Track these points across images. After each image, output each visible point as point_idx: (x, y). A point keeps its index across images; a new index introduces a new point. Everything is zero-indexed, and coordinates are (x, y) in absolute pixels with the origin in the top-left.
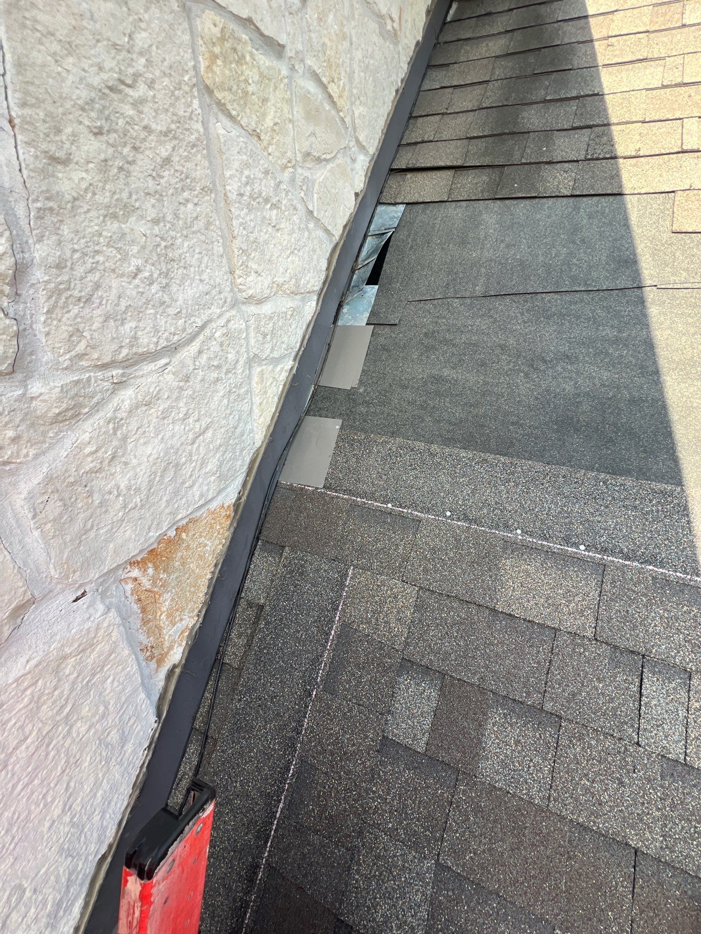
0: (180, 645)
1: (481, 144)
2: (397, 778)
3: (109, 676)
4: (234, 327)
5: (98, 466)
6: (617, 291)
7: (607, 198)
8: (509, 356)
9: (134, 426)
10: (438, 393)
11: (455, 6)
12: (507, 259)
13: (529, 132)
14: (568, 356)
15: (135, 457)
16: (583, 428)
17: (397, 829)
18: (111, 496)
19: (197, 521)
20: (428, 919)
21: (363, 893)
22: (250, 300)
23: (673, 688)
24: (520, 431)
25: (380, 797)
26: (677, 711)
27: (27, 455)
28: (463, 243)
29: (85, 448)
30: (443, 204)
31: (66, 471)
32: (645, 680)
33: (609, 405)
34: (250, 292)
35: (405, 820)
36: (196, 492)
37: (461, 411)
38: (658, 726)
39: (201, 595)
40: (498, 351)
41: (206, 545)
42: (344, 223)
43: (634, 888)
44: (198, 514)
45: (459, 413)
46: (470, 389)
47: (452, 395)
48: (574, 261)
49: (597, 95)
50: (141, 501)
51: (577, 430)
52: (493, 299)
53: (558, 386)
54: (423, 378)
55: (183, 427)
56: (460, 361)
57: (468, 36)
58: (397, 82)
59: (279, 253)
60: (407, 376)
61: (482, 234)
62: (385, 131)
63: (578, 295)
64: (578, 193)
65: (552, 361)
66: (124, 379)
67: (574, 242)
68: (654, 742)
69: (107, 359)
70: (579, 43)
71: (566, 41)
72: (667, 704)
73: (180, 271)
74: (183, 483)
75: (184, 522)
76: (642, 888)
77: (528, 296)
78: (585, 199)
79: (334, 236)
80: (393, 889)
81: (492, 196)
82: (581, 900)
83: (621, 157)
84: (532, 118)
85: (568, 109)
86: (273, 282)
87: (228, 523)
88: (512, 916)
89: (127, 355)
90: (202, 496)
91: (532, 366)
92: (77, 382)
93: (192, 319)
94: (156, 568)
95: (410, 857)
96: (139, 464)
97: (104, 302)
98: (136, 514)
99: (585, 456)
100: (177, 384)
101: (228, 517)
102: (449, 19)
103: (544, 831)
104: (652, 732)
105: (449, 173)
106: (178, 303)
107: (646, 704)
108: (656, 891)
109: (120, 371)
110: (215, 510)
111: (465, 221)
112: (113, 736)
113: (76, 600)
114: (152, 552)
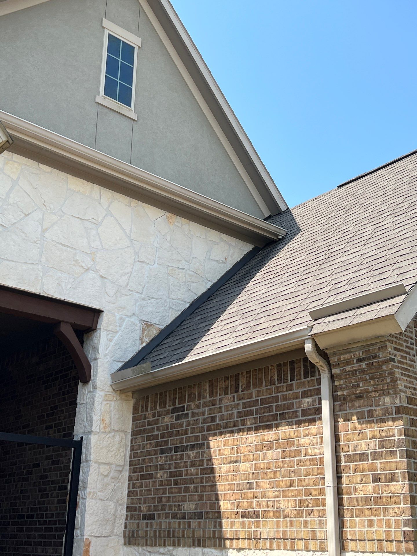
0: (145, 343)
19: (154, 326)
22: (171, 298)
39: (151, 338)
41: (154, 331)
42: (202, 293)
69: (149, 296)
74: (153, 317)
75: (152, 324)
79: (198, 295)
86: (178, 298)
87: (159, 331)
90: (155, 322)
94: (146, 326)
110: (157, 327)
112: (134, 343)
113: (137, 319)
114: (146, 323)
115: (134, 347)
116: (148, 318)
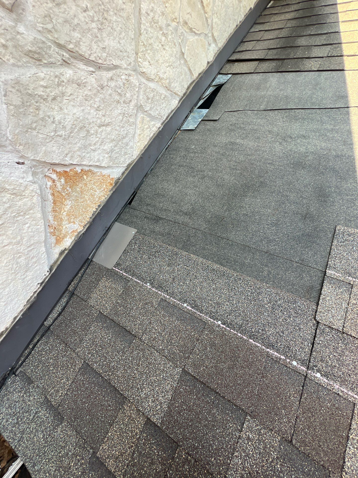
0: (71, 238)
1: (275, 51)
2: (170, 324)
3: (27, 223)
4: (132, 80)
5: (45, 97)
6: (336, 109)
7: (336, 72)
8: (273, 135)
9: (69, 90)
10: (232, 149)
11: (272, 2)
12: (279, 95)
13: (299, 47)
14: (304, 136)
15: (67, 109)
16: (307, 167)
17: (164, 350)
18: (49, 120)
19: (94, 174)
20: (171, 400)
21: (137, 381)
23: (341, 292)
24: (273, 167)
25: (159, 333)
26: (342, 304)
27: (8, 60)
28: (258, 89)
29: (40, 81)
30: (251, 74)
31: (28, 85)
32: (324, 287)
33: (323, 157)
34: (144, 70)
35: (170, 345)
36: (96, 156)
37: (242, 157)
38: (328, 311)
39: (88, 217)
40: (267, 133)
41: (96, 191)
42: (200, 72)
43: (301, 398)
44: (95, 170)
45: (242, 158)
46: (250, 148)
47: (239, 150)
48: (315, 96)
49: (337, 32)
50: (65, 135)
51: (303, 168)
52: (269, 111)
53: (297, 148)
54: (226, 142)
55: (95, 113)
56: (246, 136)
57: (276, 12)
58: (237, 21)
59: (163, 61)
60: (217, 141)
61: (268, 85)
62: (228, 40)
63: (314, 110)
64: (321, 69)
65: (295, 138)
66: (69, 62)
67: (315, 89)
68: (325, 319)
70: (331, 13)
71: (325, 13)
72: (336, 300)
73: (109, 28)
74: (90, 145)
75: (87, 168)
76: (306, 399)
77: (287, 110)
78: (324, 72)
79: (193, 75)
80: (155, 380)
81: (276, 71)
82: (266, 401)
83: (346, 56)
84: (302, 41)
85: (321, 38)
86: (157, 75)
87: (111, 187)
88: (222, 405)
89: (73, 48)
90: (98, 160)
91: (284, 140)
92: (44, 42)
93: (111, 58)
94: (66, 182)
95: (168, 366)
96: (68, 115)
97: (66, 13)
98: (60, 140)
99: (306, 179)
100: (97, 86)
101: (111, 184)
102: (268, 7)
103: (251, 360)
104: (324, 313)
105: (256, 63)
106: (105, 44)
107: (323, 299)
108: (315, 402)
109: (68, 56)
110: (104, 175)
111: (260, 80)
112: (22, 260)
113: (18, 163)
114: (66, 172)
115: (26, 271)
116: (69, 152)
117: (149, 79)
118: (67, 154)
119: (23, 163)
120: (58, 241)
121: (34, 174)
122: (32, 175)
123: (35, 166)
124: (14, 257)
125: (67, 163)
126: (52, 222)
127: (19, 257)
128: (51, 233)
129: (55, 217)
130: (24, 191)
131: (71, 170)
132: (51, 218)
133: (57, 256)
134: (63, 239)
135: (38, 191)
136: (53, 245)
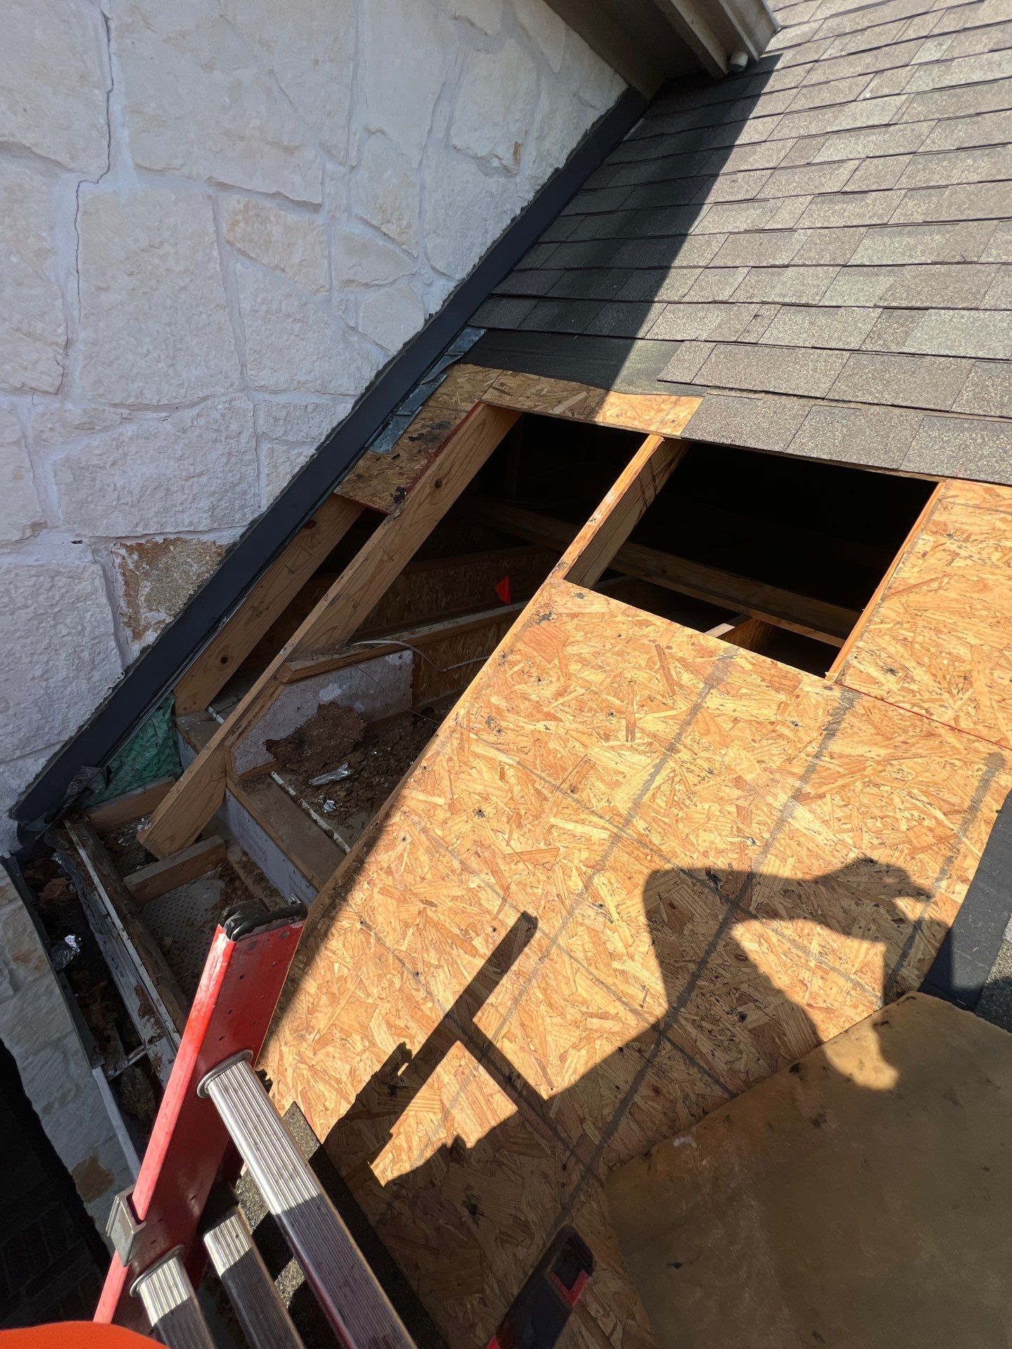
0: (155, 631)
1: (572, 276)
3: (89, 611)
4: (239, 405)
5: (102, 465)
7: (622, 341)
9: (134, 449)
11: (640, 123)
13: (614, 269)
15: (132, 470)
18: (109, 488)
29: (94, 450)
31: (80, 458)
34: (263, 383)
36: (185, 518)
39: (180, 603)
42: (406, 340)
50: (132, 501)
55: (177, 464)
57: (630, 158)
58: (513, 212)
59: (302, 357)
62: (485, 257)
66: (130, 417)
69: (117, 401)
70: (709, 176)
73: (187, 357)
74: (174, 505)
79: (389, 350)
83: (657, 302)
84: (626, 254)
85: (659, 247)
89: (134, 403)
90: (191, 523)
92: (95, 409)
93: (194, 391)
94: (140, 557)
96: (135, 476)
97: (121, 367)
98: (127, 508)
100: (175, 432)
101: (219, 554)
102: (625, 138)
105: (533, 302)
106: (182, 378)
109: (127, 411)
112: (86, 655)
113: (74, 542)
114: (140, 545)
115: (92, 669)
116: (141, 520)
117: (274, 392)
118: (137, 524)
119: (80, 542)
120: (137, 635)
121: (95, 552)
122: (93, 553)
123: (95, 543)
124: (75, 651)
125: (138, 534)
126: (125, 609)
127: (82, 651)
128: (125, 623)
129: (129, 604)
130: (82, 573)
131: (147, 542)
132: (122, 603)
133: (137, 654)
134: (144, 632)
135: (101, 572)
136: (130, 640)
